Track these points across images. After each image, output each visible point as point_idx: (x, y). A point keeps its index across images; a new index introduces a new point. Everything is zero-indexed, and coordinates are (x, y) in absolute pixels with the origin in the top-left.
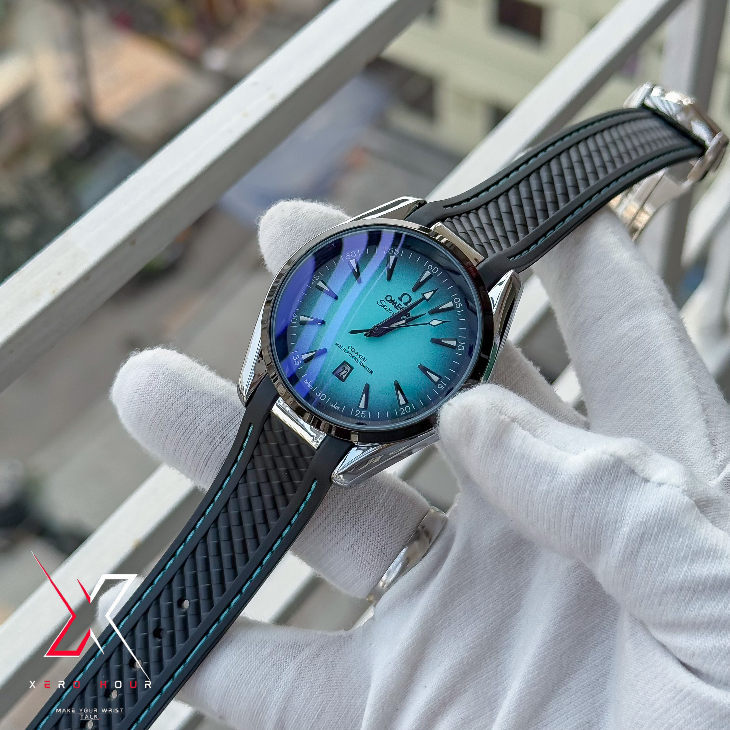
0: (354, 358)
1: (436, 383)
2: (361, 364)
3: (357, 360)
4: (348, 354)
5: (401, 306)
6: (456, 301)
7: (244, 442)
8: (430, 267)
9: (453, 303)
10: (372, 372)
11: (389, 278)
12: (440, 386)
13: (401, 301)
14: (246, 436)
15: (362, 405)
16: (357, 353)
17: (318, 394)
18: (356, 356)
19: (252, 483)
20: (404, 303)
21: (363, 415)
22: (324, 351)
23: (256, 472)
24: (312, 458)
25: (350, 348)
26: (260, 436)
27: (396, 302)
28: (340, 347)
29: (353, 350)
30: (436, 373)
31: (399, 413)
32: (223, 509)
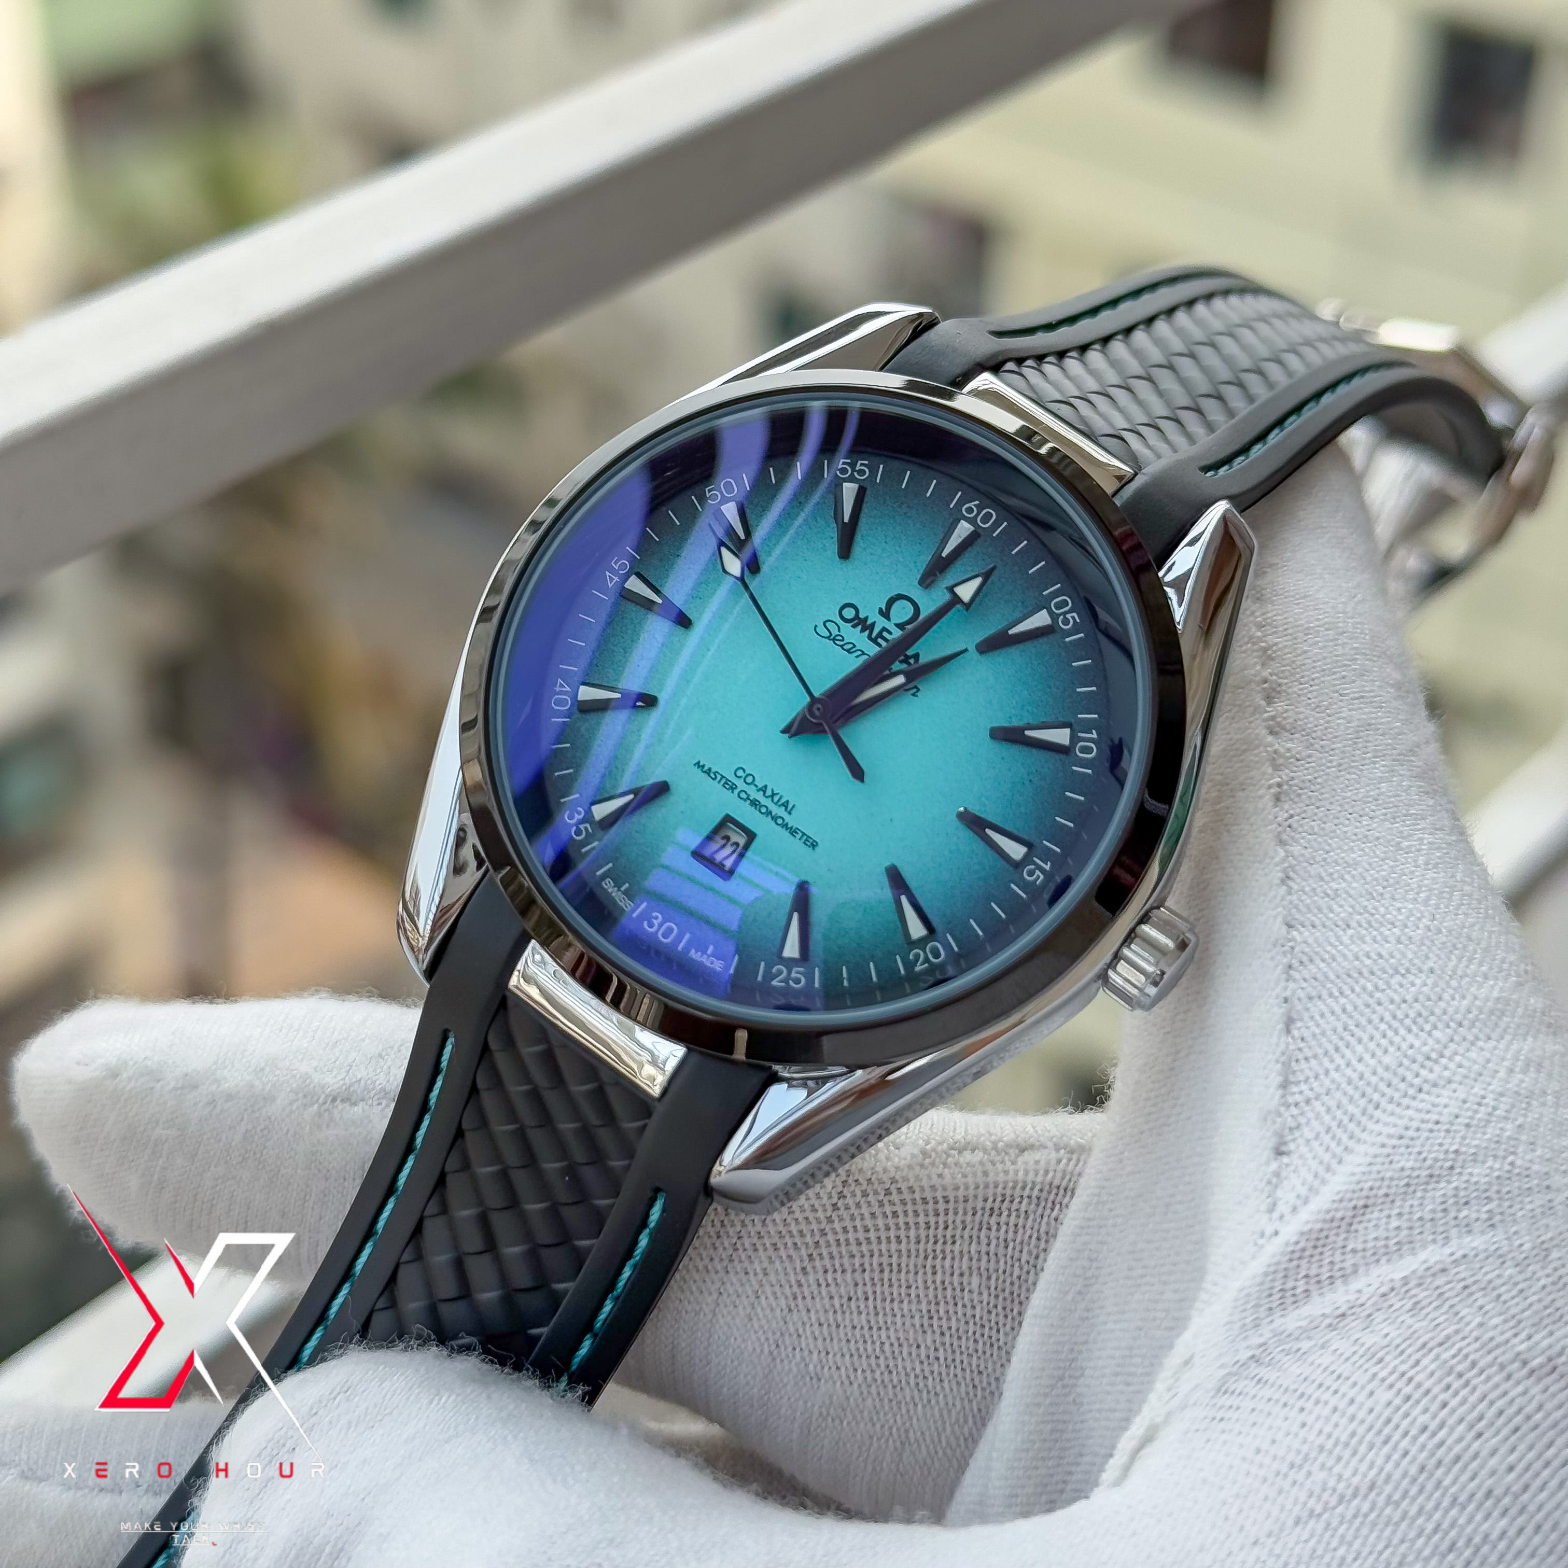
0: (755, 803)
1: (1017, 866)
2: (780, 821)
3: (764, 810)
4: (736, 792)
5: (890, 633)
6: (1058, 606)
7: (430, 1089)
8: (970, 510)
9: (1051, 613)
10: (814, 845)
11: (845, 552)
12: (1031, 873)
13: (888, 619)
14: (436, 1071)
15: (792, 949)
16: (764, 789)
17: (651, 926)
18: (759, 796)
19: (465, 1213)
20: (897, 625)
21: (797, 981)
22: (662, 789)
23: (474, 1179)
24: (645, 1126)
25: (740, 773)
26: (477, 1068)
27: (873, 624)
28: (708, 772)
29: (749, 779)
30: (1015, 832)
31: (909, 965)
32: (382, 1300)
